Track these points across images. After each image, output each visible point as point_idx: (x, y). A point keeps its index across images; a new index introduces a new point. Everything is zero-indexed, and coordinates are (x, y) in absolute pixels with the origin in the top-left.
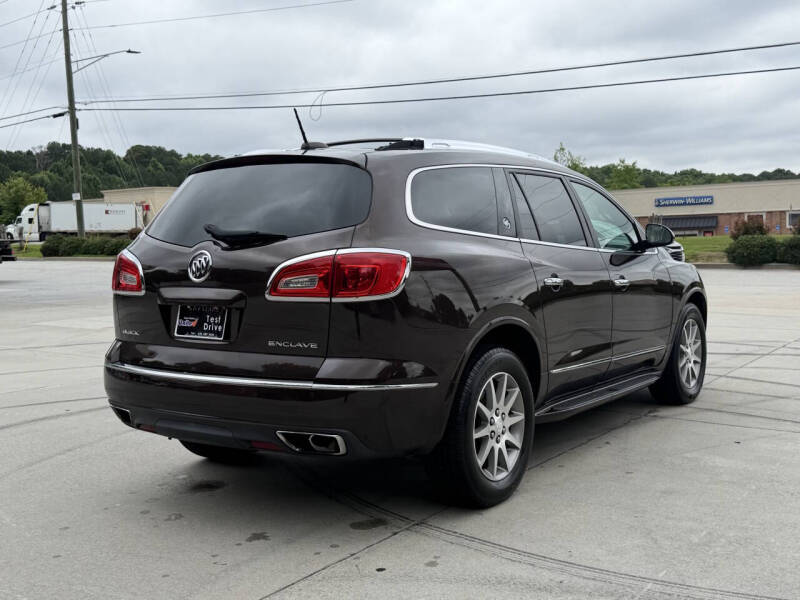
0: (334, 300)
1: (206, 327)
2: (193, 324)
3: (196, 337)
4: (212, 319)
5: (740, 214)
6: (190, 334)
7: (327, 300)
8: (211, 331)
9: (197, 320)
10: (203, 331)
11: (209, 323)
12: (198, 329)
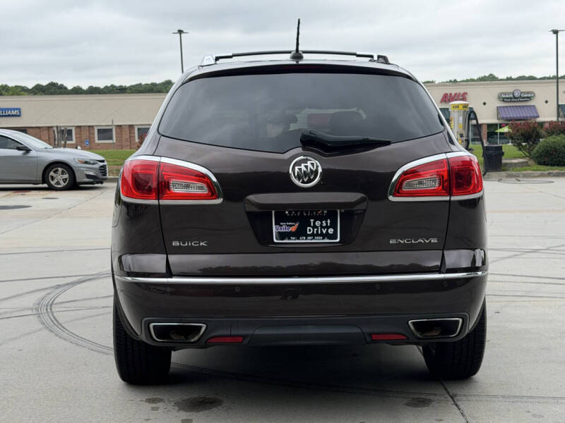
0: (453, 198)
1: (309, 230)
2: (293, 229)
3: (297, 241)
4: (318, 223)
5: (49, 128)
6: (289, 239)
7: (447, 198)
8: (317, 235)
9: (297, 224)
10: (307, 236)
11: (315, 227)
12: (301, 233)
